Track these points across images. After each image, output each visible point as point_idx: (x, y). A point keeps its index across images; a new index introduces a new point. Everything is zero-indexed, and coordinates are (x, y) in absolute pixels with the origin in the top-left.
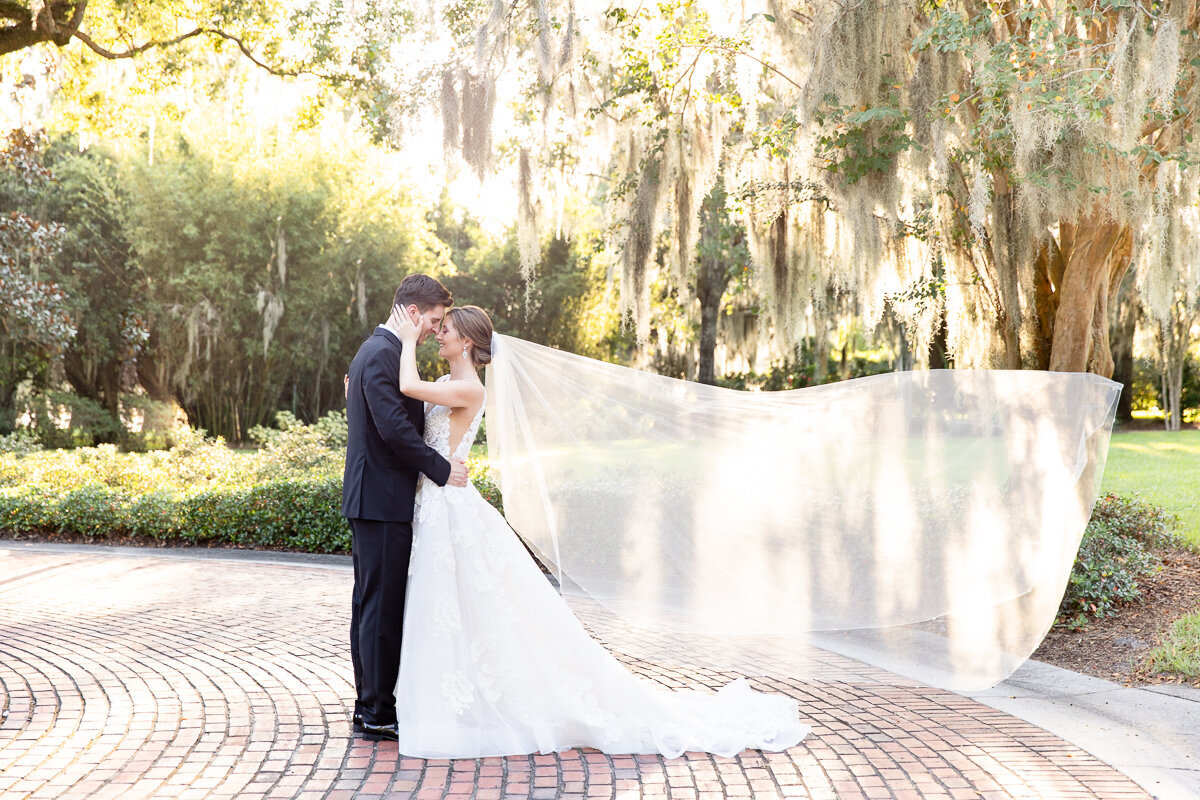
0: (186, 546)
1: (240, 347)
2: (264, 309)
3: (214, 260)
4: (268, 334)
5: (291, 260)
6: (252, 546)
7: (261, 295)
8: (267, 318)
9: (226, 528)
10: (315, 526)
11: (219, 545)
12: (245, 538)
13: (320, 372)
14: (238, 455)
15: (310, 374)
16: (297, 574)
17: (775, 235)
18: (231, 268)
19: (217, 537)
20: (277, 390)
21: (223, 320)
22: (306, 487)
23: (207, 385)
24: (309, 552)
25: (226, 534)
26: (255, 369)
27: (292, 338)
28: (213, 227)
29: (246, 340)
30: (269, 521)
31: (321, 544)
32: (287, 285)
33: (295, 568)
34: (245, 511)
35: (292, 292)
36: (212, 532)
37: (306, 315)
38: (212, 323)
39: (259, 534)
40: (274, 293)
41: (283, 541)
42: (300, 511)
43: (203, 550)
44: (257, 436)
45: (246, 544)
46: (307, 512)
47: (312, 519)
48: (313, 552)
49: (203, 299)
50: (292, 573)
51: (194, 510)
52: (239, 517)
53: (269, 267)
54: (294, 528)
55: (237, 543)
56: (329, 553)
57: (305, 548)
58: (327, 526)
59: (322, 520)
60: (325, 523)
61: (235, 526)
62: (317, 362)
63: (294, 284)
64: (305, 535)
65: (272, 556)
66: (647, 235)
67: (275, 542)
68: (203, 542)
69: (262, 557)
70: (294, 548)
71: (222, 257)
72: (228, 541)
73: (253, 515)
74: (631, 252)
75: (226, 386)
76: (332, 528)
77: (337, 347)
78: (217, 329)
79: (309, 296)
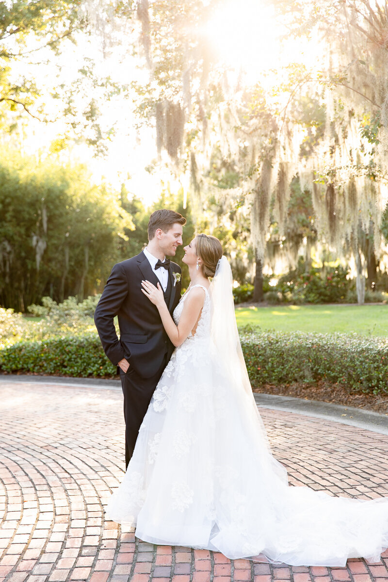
0: (6, 374)
1: (24, 265)
2: (36, 245)
3: (10, 221)
4: (38, 258)
5: (50, 220)
6: (42, 374)
7: (35, 238)
8: (38, 250)
9: (27, 364)
10: (77, 362)
11: (24, 373)
12: (38, 369)
13: (64, 277)
14: (30, 323)
15: (58, 279)
16: (70, 391)
17: (329, 197)
18: (18, 225)
19: (22, 369)
20: (42, 287)
21: (15, 251)
22: (71, 341)
23: (7, 284)
24: (74, 377)
25: (28, 367)
26: (31, 276)
27: (50, 260)
28: (9, 204)
29: (27, 261)
30: (52, 360)
31: (80, 372)
32: (48, 234)
33: (68, 387)
34: (38, 355)
35: (50, 237)
36: (20, 366)
37: (57, 248)
38: (9, 253)
39: (46, 367)
40: (41, 237)
41: (59, 370)
42: (68, 354)
43: (14, 376)
44: (33, 310)
45: (38, 372)
46: (73, 354)
47: (75, 358)
48: (76, 377)
49: (4, 241)
50: (68, 390)
51: (10, 354)
52: (34, 358)
53: (38, 224)
54: (65, 364)
55: (33, 372)
56: (85, 377)
57: (72, 375)
58: (84, 362)
59: (81, 359)
60: (82, 361)
61: (32, 363)
62: (63, 273)
63: (51, 233)
64: (72, 367)
65: (54, 379)
66: (266, 198)
67: (55, 371)
68: (15, 372)
69: (49, 380)
70: (65, 374)
71: (14, 220)
72: (28, 371)
73: (42, 357)
74: (257, 208)
75: (16, 285)
76: (87, 363)
77: (73, 264)
78: (12, 256)
79: (59, 239)
